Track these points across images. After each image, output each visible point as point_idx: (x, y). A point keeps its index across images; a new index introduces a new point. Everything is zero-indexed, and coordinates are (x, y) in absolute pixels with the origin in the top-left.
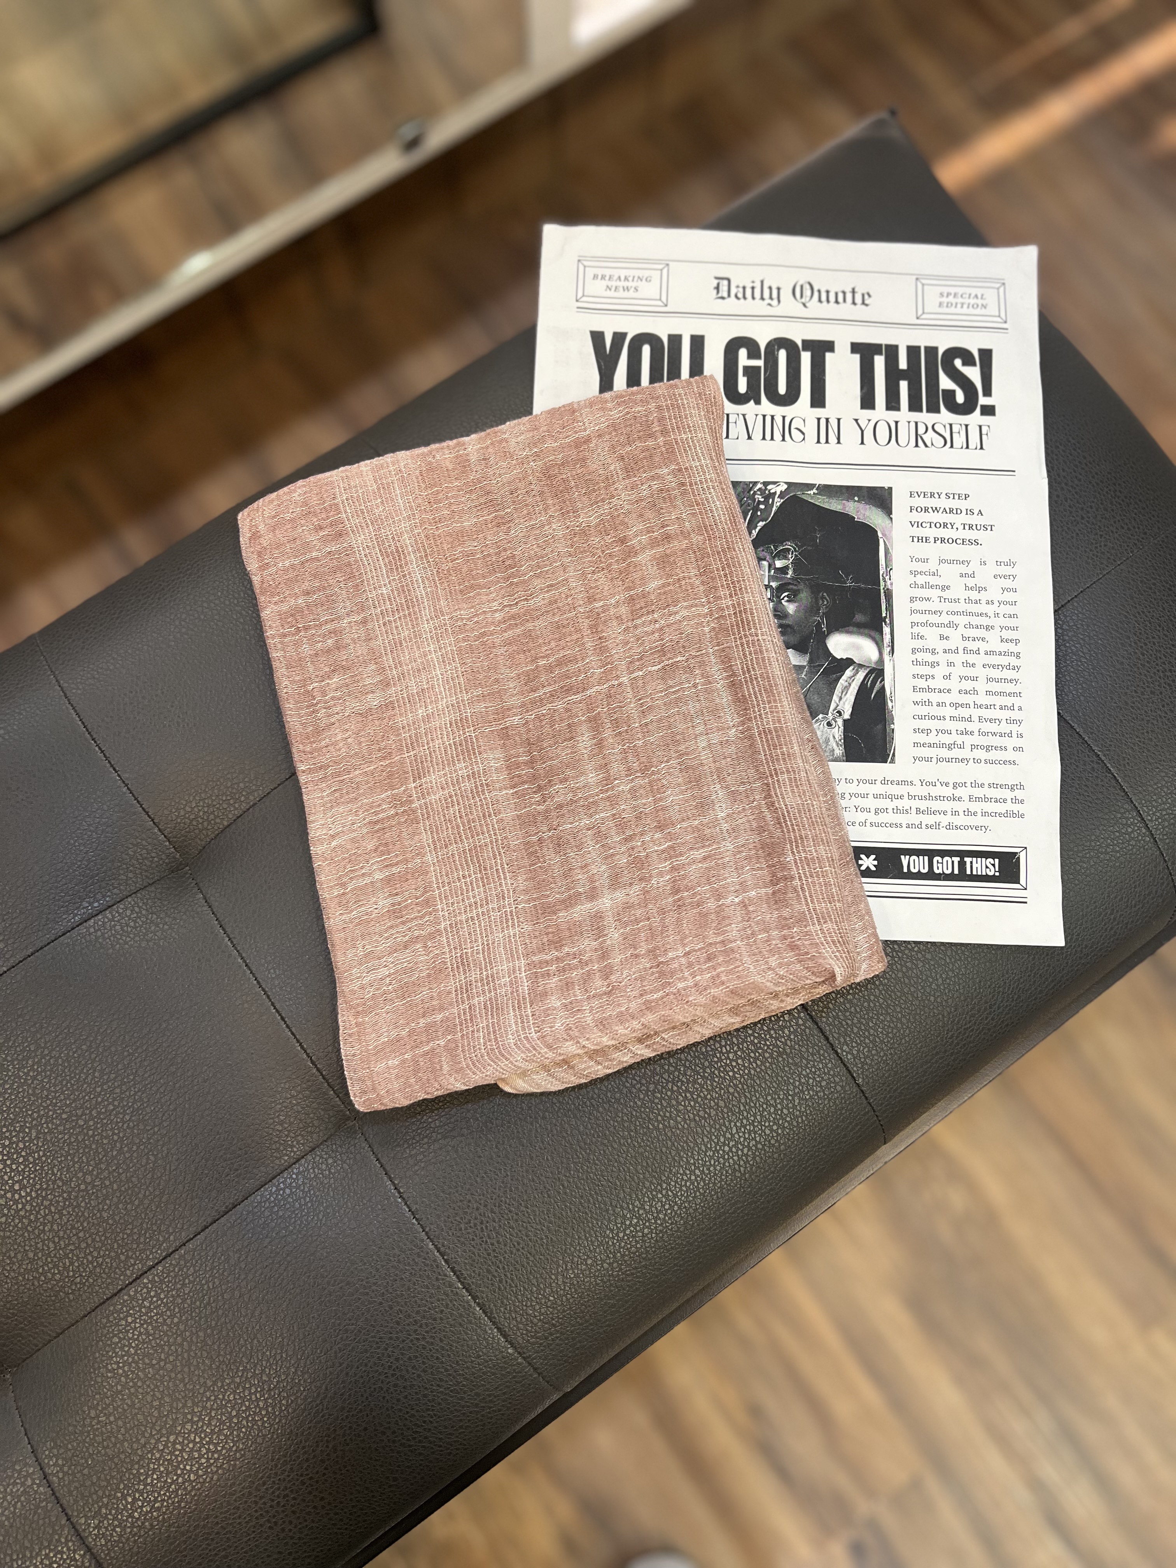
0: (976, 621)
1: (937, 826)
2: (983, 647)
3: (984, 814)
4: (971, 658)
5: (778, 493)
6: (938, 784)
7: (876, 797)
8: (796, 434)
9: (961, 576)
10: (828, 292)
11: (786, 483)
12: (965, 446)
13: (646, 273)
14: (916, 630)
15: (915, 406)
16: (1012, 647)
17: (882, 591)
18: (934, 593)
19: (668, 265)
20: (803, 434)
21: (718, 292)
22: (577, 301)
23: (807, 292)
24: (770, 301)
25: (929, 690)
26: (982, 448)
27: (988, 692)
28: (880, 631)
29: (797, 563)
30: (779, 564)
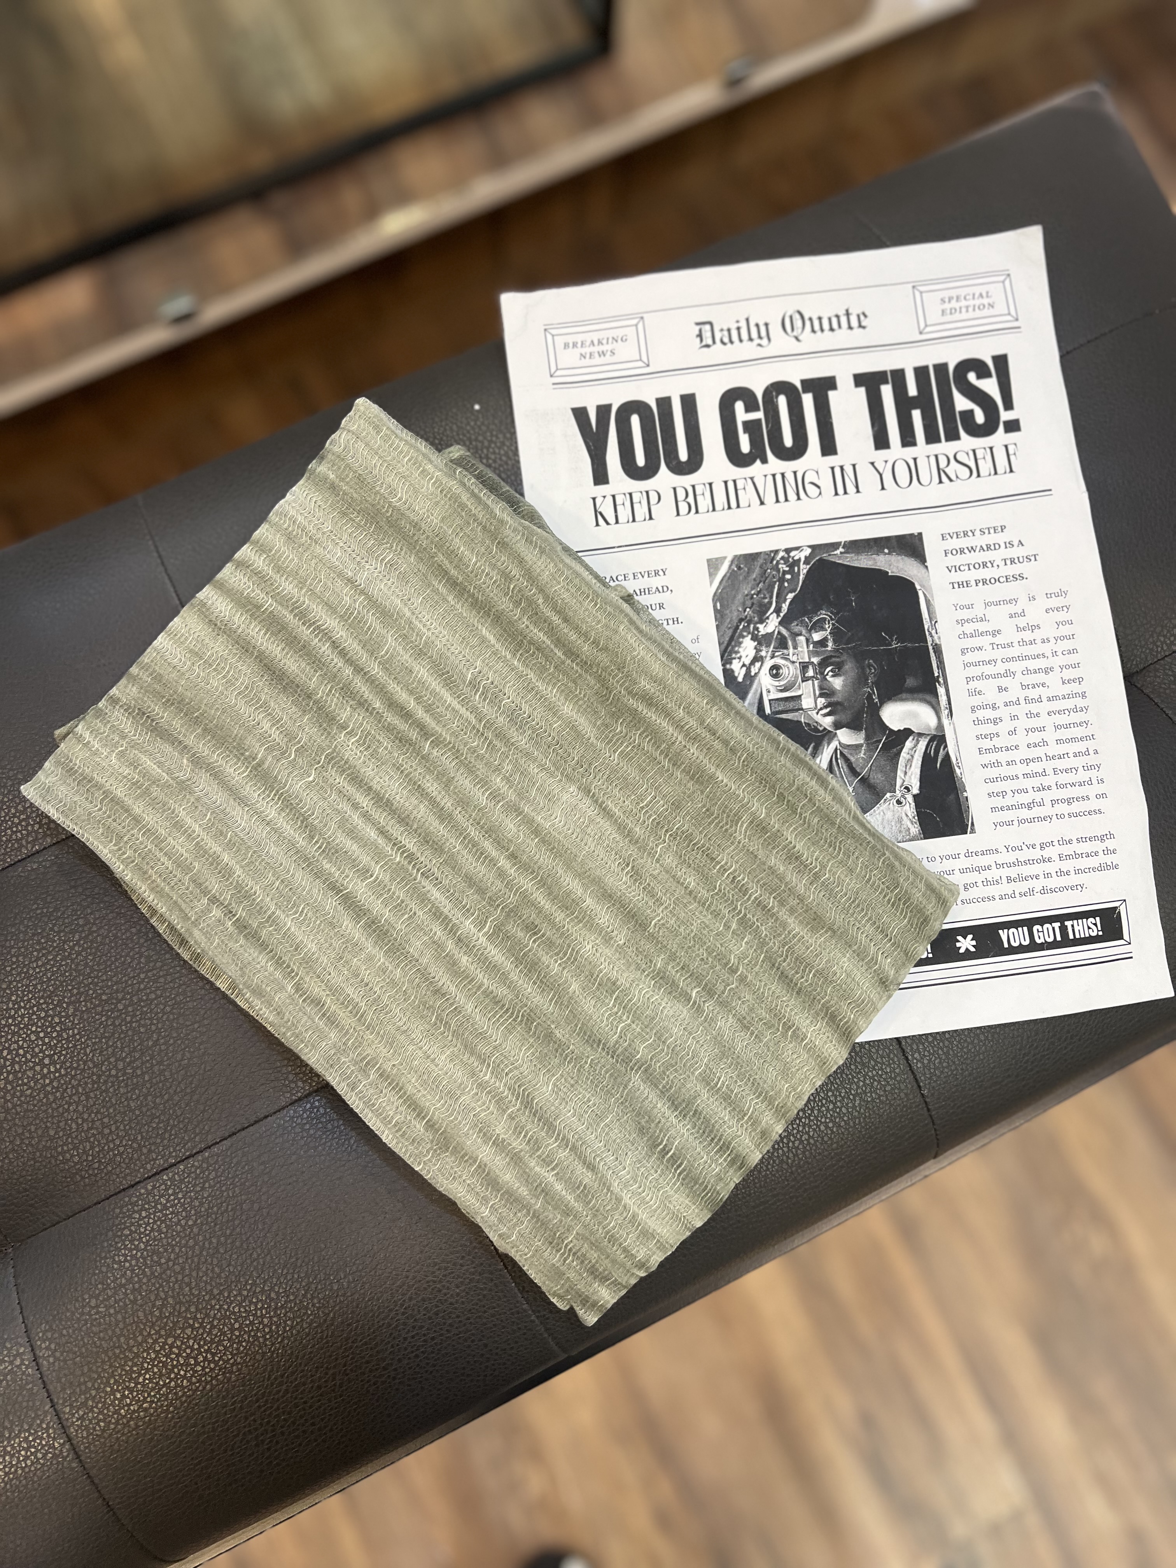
0: (1033, 664)
1: (1031, 892)
2: (1044, 693)
3: (1078, 871)
4: (1034, 707)
5: (803, 559)
6: (1024, 847)
7: (962, 871)
8: (810, 488)
9: (1011, 617)
10: (820, 319)
11: (809, 546)
12: (993, 472)
13: (621, 332)
14: (973, 685)
15: (932, 437)
16: (1076, 688)
17: (931, 648)
18: (986, 641)
19: (642, 318)
20: (818, 487)
21: (701, 341)
22: (551, 376)
23: (798, 323)
24: (759, 341)
25: (996, 750)
26: (1011, 471)
27: (1058, 741)
28: (935, 694)
29: (835, 633)
30: (817, 637)
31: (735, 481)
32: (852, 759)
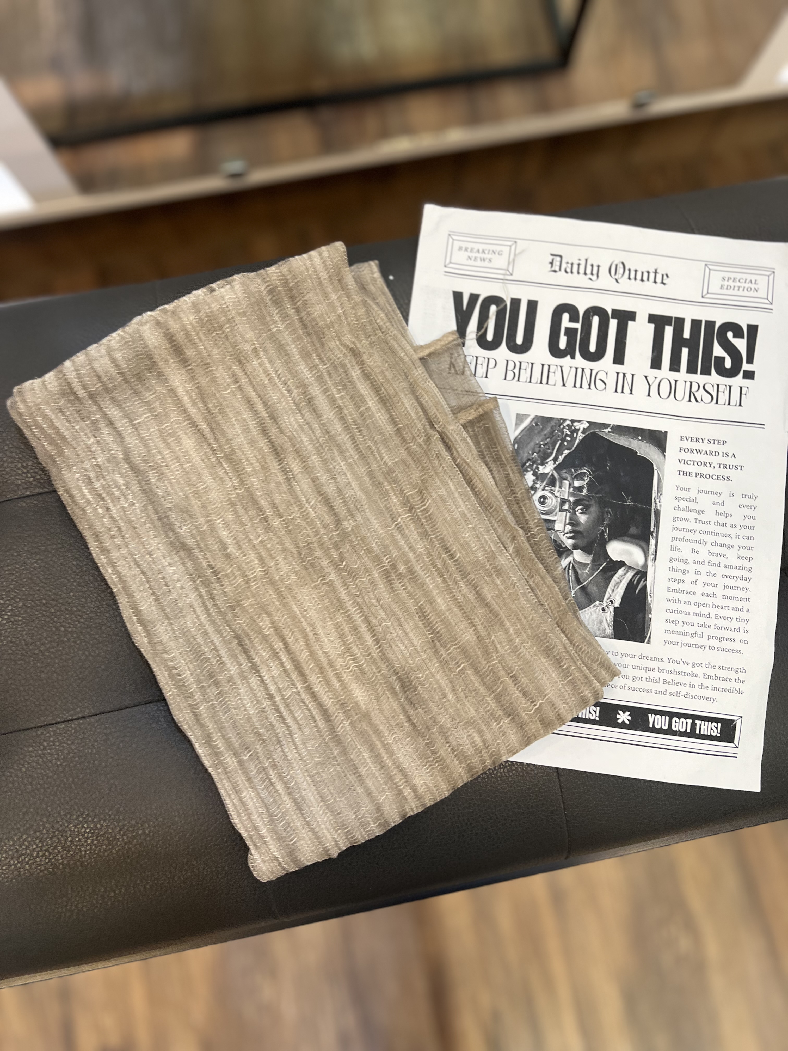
0: (720, 540)
1: (678, 694)
2: (723, 561)
3: (714, 689)
4: (714, 569)
5: (581, 429)
6: (681, 662)
7: (634, 668)
8: (599, 383)
9: (714, 504)
10: (636, 271)
11: (588, 422)
12: (727, 403)
13: (499, 248)
14: (675, 543)
15: (692, 369)
16: (746, 563)
17: (653, 511)
18: (693, 515)
19: (516, 242)
20: (605, 384)
21: (552, 266)
22: (445, 266)
23: (621, 270)
24: (590, 276)
25: (679, 591)
26: (740, 405)
27: (724, 597)
28: (648, 543)
29: (590, 484)
30: (577, 484)
31: (549, 366)
32: (579, 572)
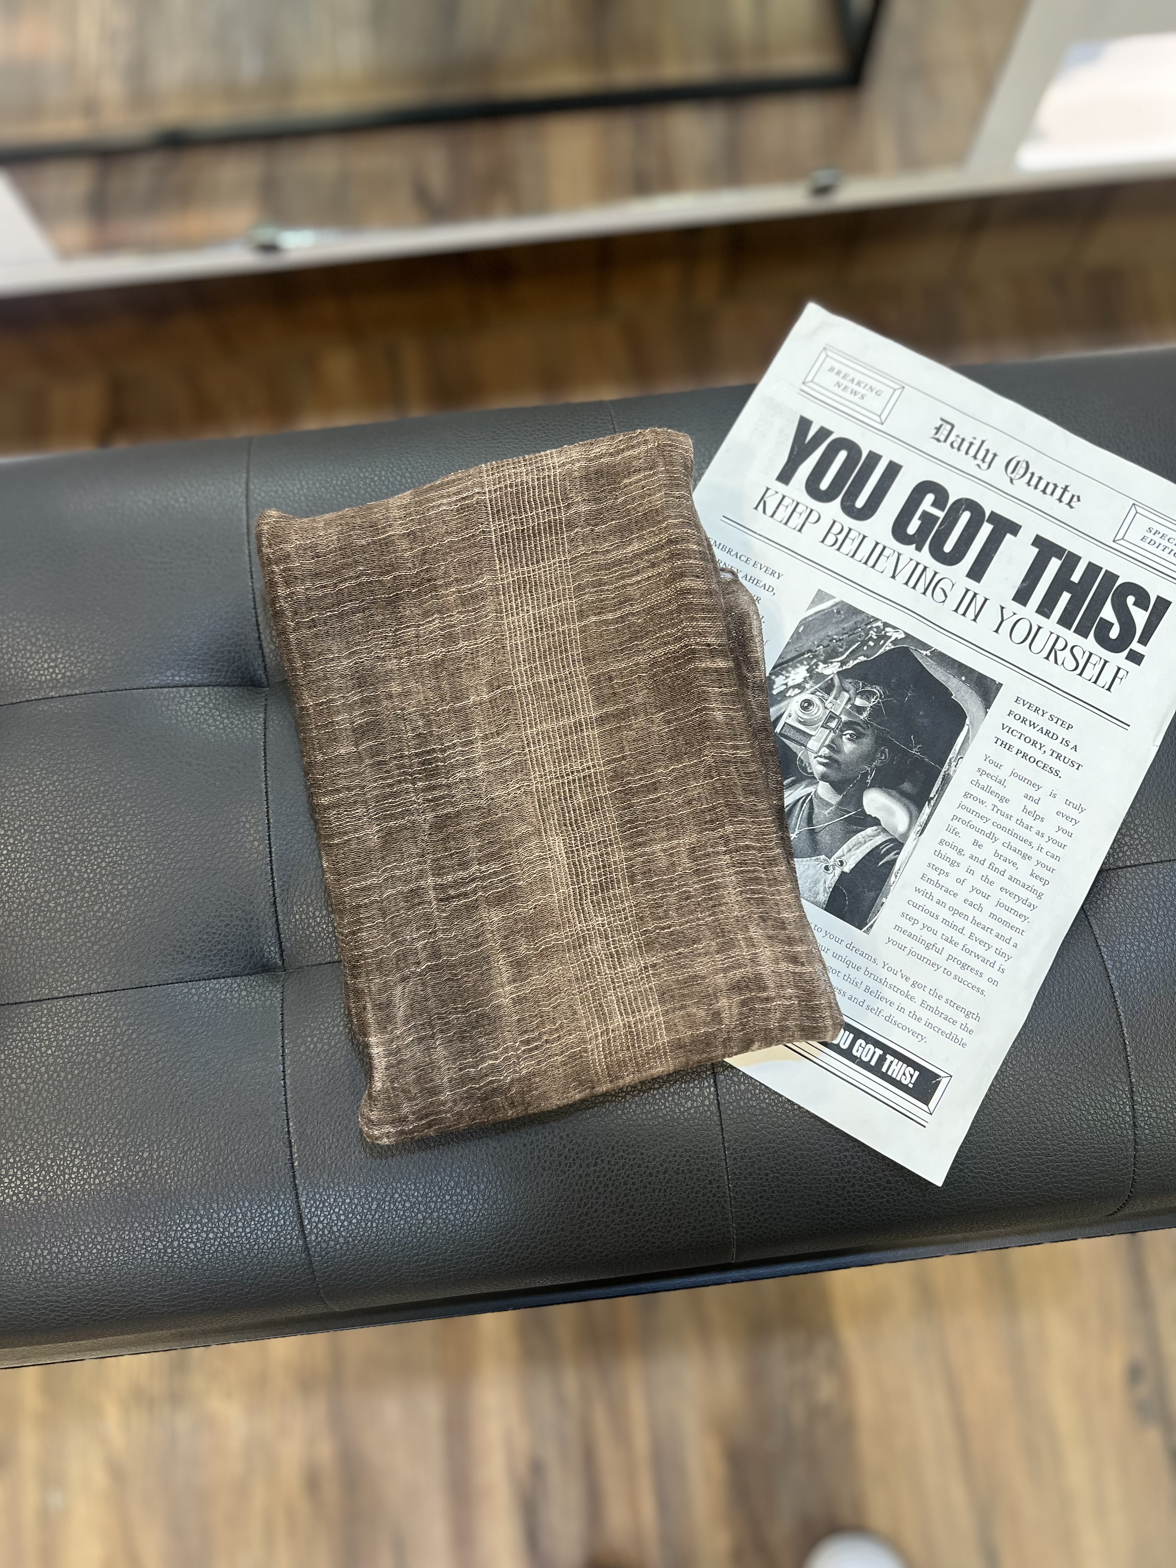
0: (1016, 843)
1: (878, 1012)
2: (1010, 871)
3: (928, 1025)
4: (992, 876)
5: (893, 639)
6: (899, 974)
7: (837, 956)
8: (938, 592)
9: (1026, 796)
10: (1040, 478)
11: (905, 633)
12: (1093, 679)
13: (879, 386)
14: (955, 824)
15: (1065, 621)
16: (1038, 885)
17: (942, 773)
18: (991, 800)
19: (903, 388)
20: (946, 596)
21: (936, 433)
22: (804, 383)
23: (1021, 470)
24: (980, 463)
25: (937, 884)
26: (1109, 688)
27: (992, 915)
28: (920, 809)
29: (875, 710)
30: (859, 702)
31: (885, 547)
32: (816, 810)
